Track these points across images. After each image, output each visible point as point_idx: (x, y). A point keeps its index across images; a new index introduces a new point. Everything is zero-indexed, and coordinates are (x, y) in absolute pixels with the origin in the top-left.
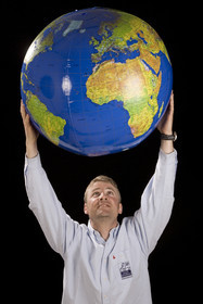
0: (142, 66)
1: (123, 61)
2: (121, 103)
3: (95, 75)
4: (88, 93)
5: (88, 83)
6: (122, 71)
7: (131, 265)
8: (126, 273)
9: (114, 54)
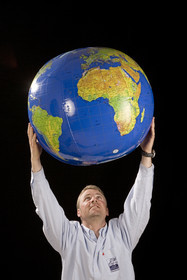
0: (123, 73)
1: (107, 68)
2: (107, 100)
3: (84, 78)
4: (79, 92)
5: (78, 85)
6: (106, 75)
7: (118, 260)
8: (114, 267)
9: (99, 64)
